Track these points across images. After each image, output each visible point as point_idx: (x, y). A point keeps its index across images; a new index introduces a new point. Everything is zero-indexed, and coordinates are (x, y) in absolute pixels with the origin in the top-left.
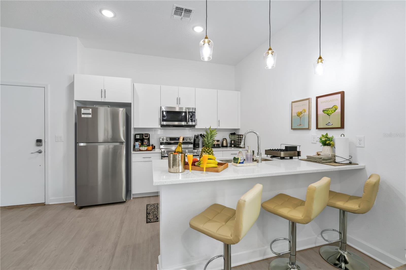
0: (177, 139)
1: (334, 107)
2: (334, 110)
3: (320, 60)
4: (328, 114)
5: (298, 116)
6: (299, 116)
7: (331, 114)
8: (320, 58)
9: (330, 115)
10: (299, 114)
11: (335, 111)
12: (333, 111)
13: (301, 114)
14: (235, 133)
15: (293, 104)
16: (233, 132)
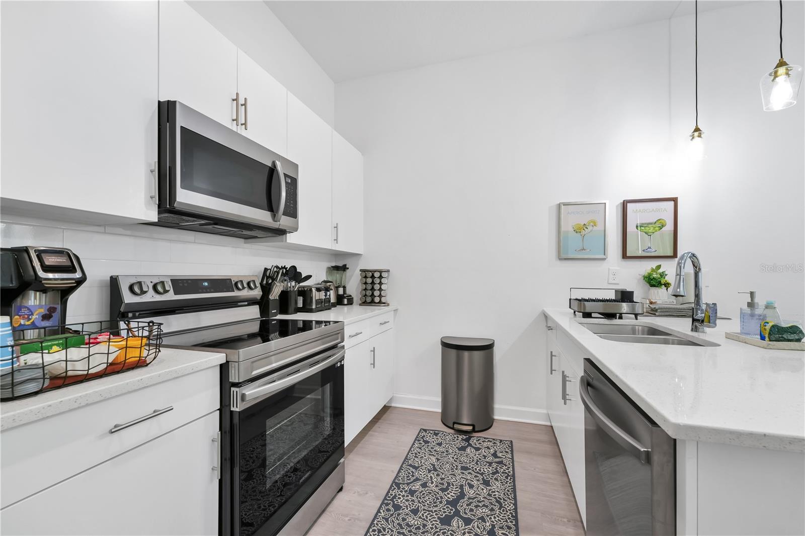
0: (206, 284)
1: (659, 222)
2: (659, 227)
3: (696, 134)
4: (646, 233)
5: (577, 232)
6: (580, 232)
7: (654, 232)
8: (697, 129)
9: (650, 235)
10: (579, 229)
11: (661, 228)
12: (657, 228)
13: (585, 229)
14: (347, 267)
15: (563, 207)
16: (340, 264)
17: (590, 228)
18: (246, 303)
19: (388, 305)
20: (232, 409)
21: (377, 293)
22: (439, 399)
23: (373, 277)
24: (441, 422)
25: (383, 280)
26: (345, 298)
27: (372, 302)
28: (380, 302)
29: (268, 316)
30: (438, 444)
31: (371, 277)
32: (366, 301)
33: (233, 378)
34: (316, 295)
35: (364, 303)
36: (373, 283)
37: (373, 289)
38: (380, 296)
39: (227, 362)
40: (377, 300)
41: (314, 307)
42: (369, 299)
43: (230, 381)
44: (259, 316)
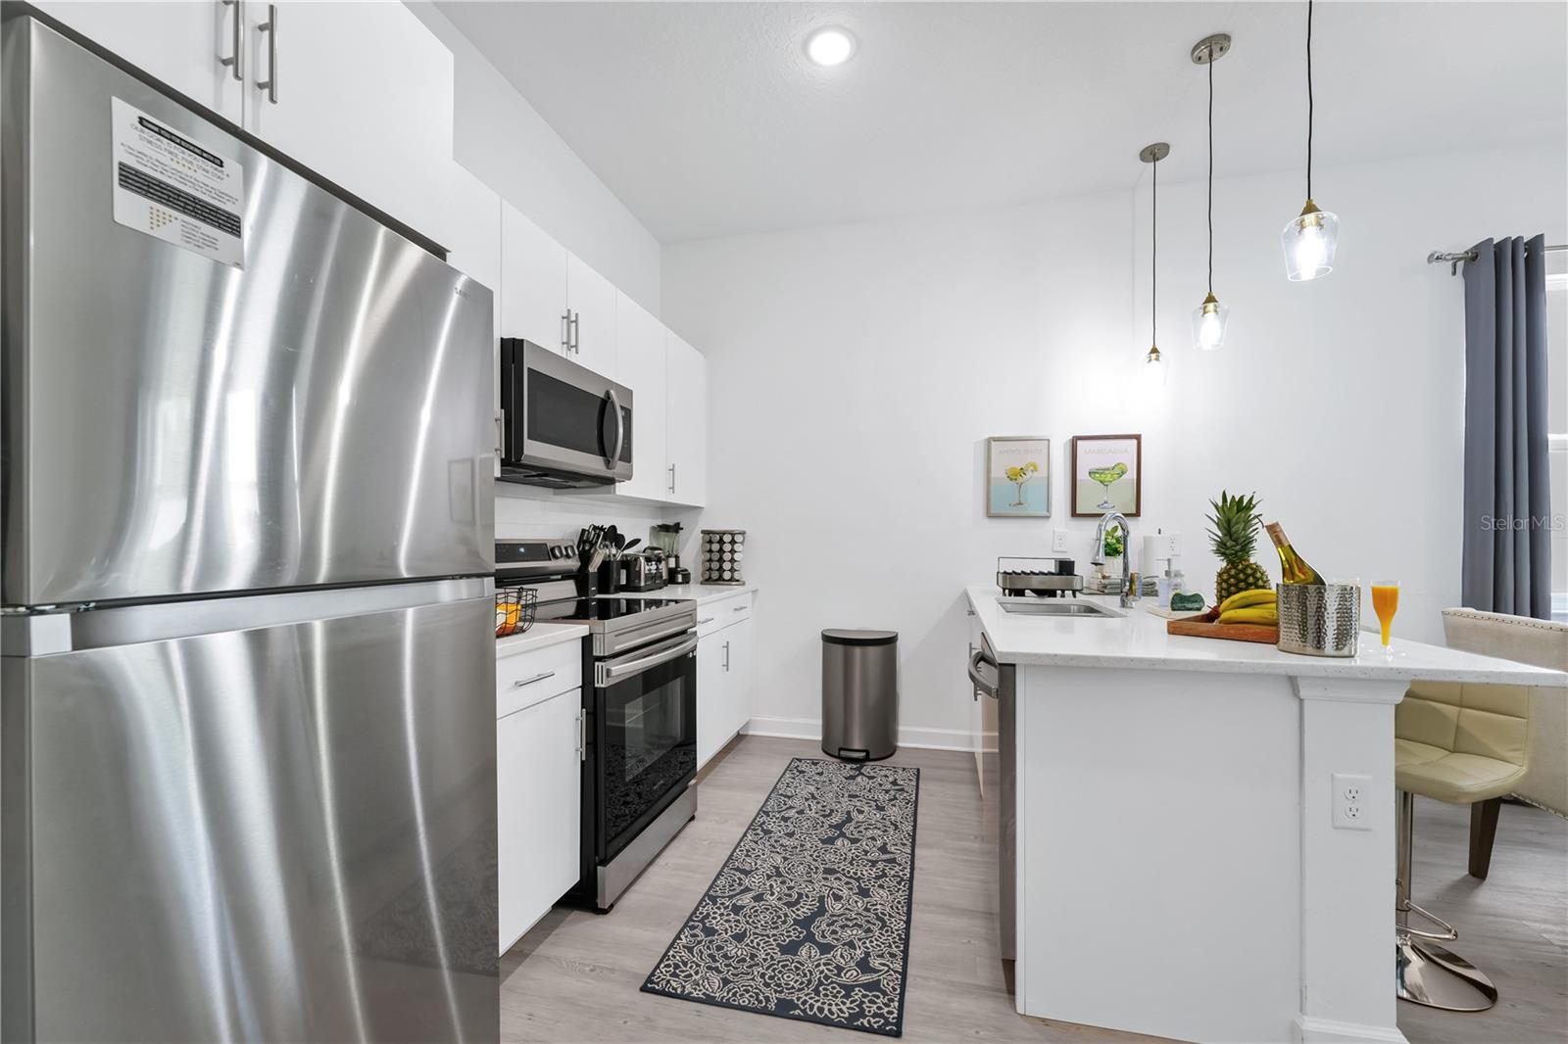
0: (522, 550)
1: (1119, 467)
2: (1119, 473)
3: (1154, 356)
4: (1101, 482)
5: (1011, 480)
6: (1016, 479)
7: (1111, 481)
8: (1154, 350)
9: (1108, 485)
10: (1016, 475)
11: (1121, 476)
12: (1115, 475)
13: (1023, 475)
14: (681, 526)
15: (993, 443)
16: (670, 522)
17: (1029, 474)
18: (560, 577)
19: (744, 584)
20: (596, 685)
21: (727, 566)
22: (819, 722)
23: (721, 542)
24: (821, 751)
25: (736, 547)
26: (679, 572)
27: (720, 579)
28: (732, 579)
29: (586, 594)
30: (818, 774)
31: (718, 542)
32: (710, 578)
33: (597, 653)
34: (645, 568)
35: (706, 580)
36: (721, 551)
37: (721, 560)
38: (732, 570)
39: (591, 635)
40: (727, 575)
41: (642, 584)
42: (715, 575)
43: (594, 654)
44: (575, 594)
